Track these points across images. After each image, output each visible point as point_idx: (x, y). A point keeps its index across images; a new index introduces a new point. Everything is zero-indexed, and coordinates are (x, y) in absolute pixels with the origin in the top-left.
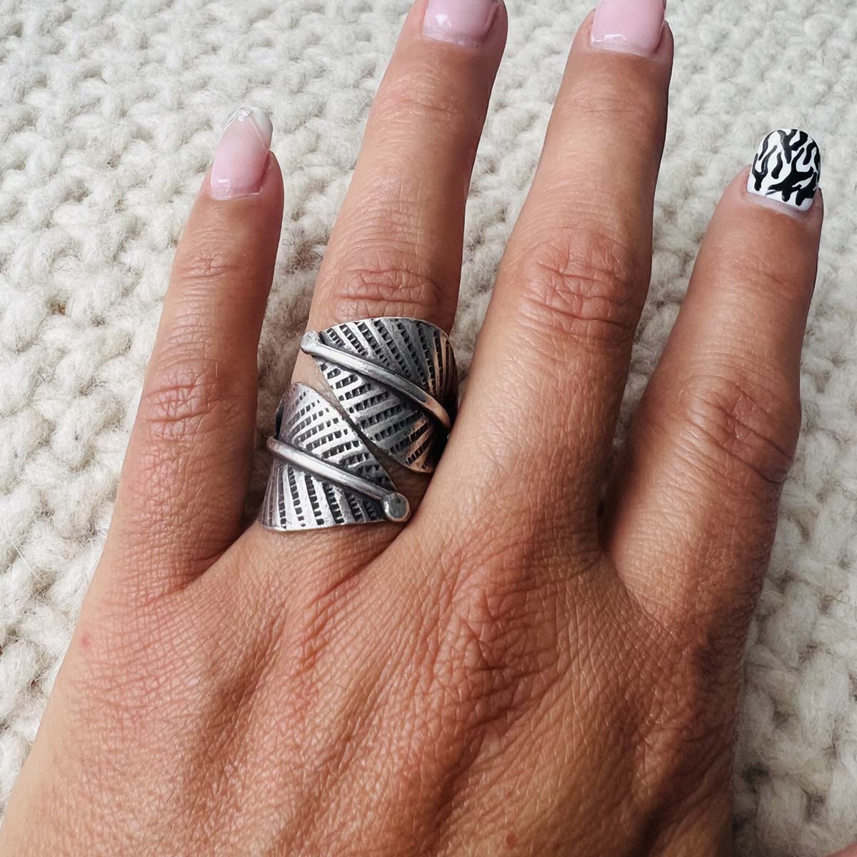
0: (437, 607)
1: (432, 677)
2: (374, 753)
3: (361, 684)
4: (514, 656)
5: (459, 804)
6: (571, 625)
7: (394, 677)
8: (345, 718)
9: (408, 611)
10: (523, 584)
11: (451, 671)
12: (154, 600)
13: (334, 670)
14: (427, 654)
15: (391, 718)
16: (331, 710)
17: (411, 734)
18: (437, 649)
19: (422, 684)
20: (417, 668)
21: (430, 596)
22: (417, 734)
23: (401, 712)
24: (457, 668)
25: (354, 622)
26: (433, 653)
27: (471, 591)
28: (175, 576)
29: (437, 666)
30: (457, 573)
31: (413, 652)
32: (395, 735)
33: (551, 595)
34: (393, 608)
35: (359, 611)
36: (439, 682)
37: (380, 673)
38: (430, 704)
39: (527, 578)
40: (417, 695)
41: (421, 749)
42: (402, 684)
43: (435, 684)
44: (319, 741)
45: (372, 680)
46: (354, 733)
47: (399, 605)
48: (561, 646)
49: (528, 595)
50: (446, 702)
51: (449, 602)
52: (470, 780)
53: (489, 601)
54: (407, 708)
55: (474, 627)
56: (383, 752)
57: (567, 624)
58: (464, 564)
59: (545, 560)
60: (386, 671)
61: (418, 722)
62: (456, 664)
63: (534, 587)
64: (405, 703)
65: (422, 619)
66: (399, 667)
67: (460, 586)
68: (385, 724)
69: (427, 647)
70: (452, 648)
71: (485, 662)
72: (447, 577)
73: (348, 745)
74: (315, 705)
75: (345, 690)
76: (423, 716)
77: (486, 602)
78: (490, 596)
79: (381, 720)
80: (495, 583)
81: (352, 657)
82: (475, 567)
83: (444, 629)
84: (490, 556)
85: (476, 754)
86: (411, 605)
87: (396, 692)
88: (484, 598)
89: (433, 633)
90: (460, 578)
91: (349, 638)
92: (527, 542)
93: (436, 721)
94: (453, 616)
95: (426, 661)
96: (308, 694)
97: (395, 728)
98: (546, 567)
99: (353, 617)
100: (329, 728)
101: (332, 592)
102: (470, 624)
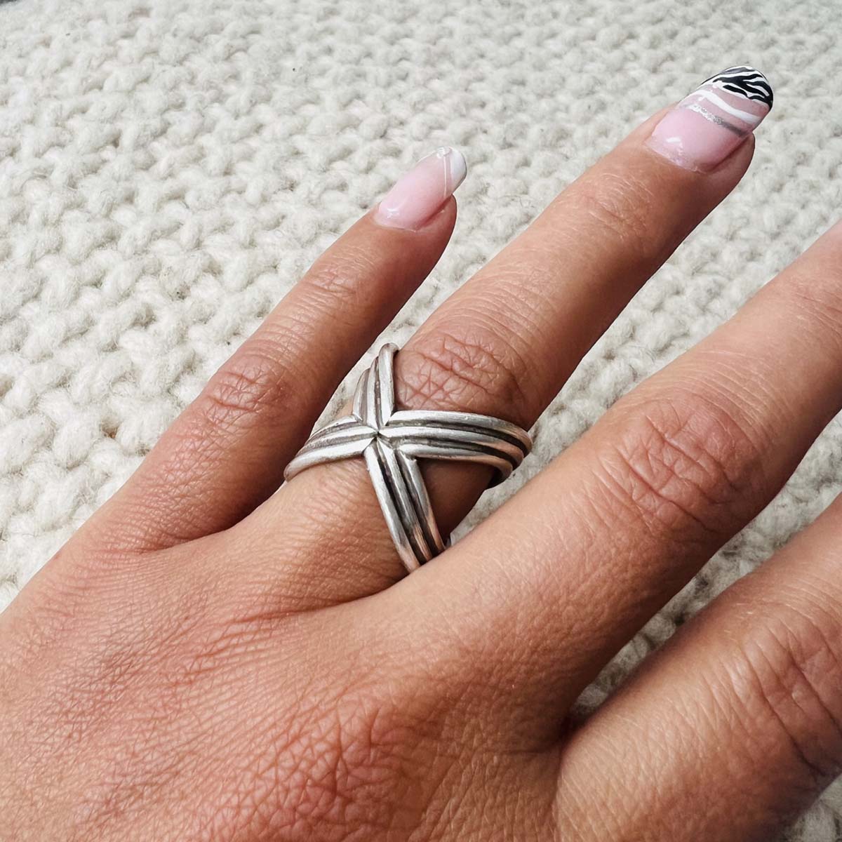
14: (285, 735)
20: (267, 744)
28: (143, 539)
36: (277, 772)
40: (250, 772)
48: (428, 815)
49: (424, 742)
77: (373, 721)
102: (343, 734)
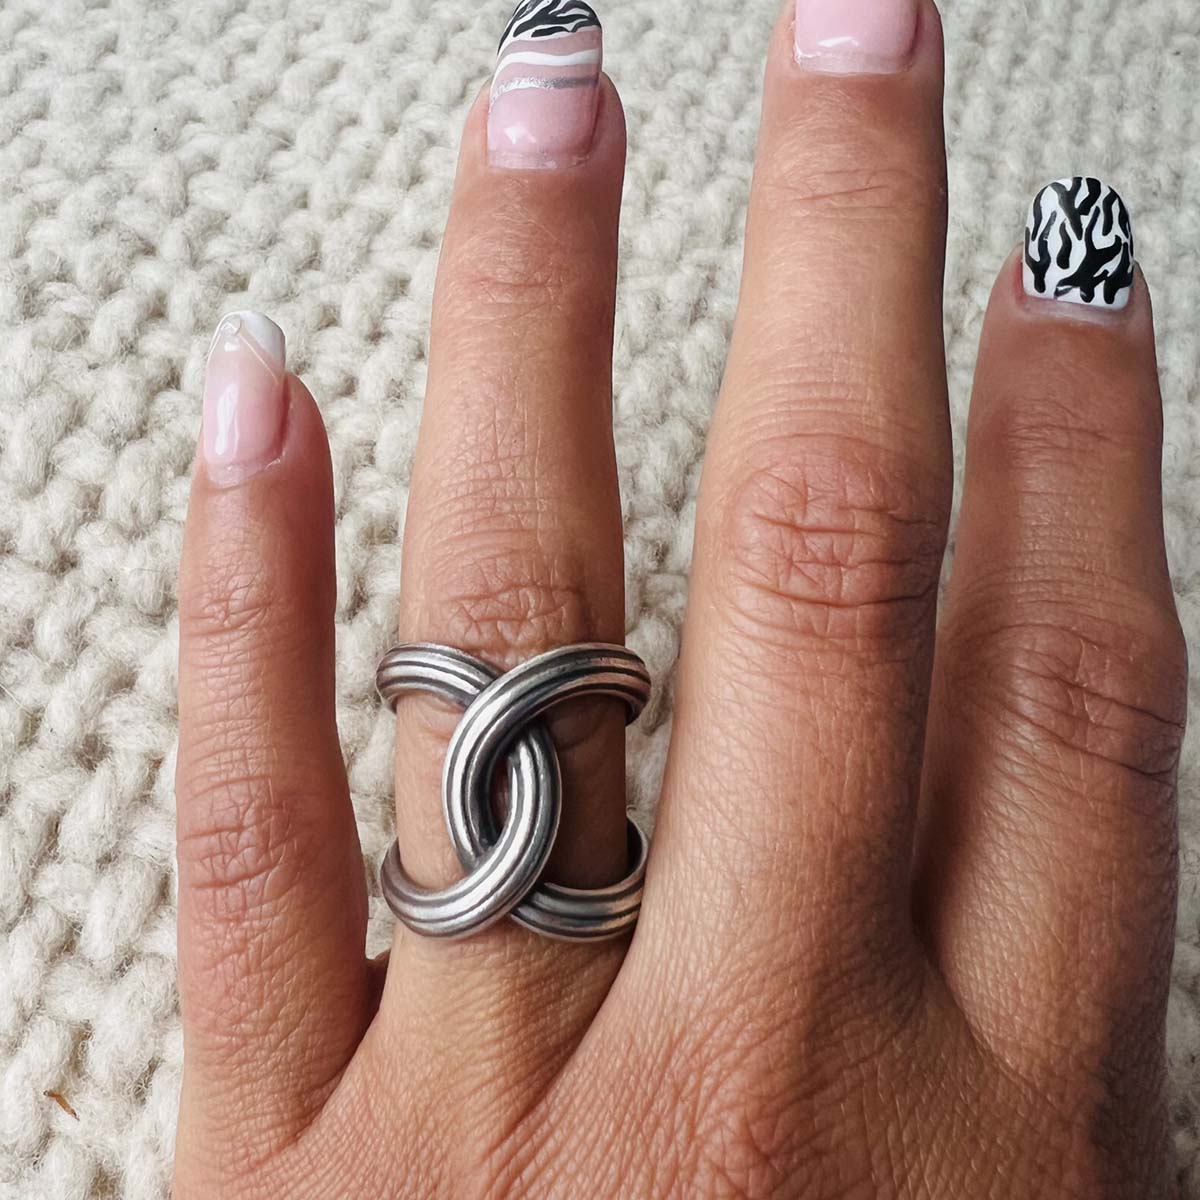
0: (672, 1148)
6: (891, 1130)
9: (630, 1161)
10: (806, 1085)
12: (260, 1163)
21: (660, 1131)
27: (724, 1115)
28: (282, 1123)
30: (697, 1087)
33: (854, 1088)
34: (607, 1158)
39: (812, 1071)
47: (614, 1150)
49: (816, 1102)
51: (691, 1136)
53: (754, 1129)
55: (735, 1177)
57: (886, 1130)
58: (709, 1068)
59: (836, 1033)
63: (824, 1084)
65: (653, 1170)
67: (705, 1109)
72: (683, 1094)
77: (750, 1133)
78: (754, 1123)
80: (760, 1097)
82: (724, 1073)
84: (747, 1050)
86: (633, 1149)
88: (746, 1124)
90: (703, 1093)
92: (803, 1014)
98: (838, 1043)
101: (512, 1137)
102: (729, 1173)
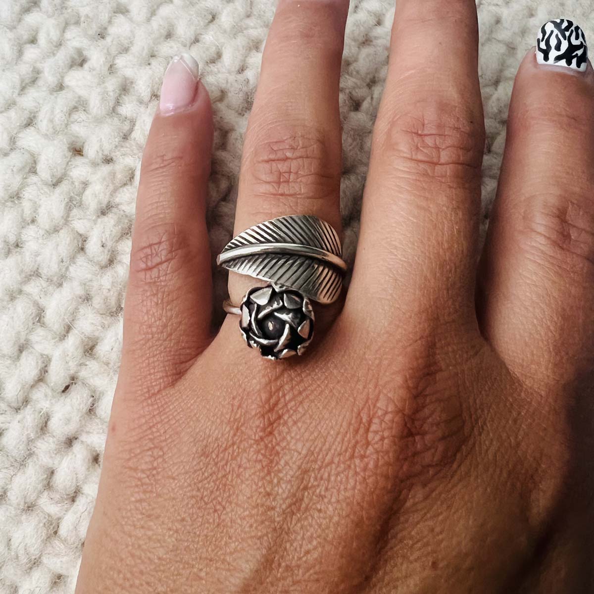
1: (368, 443)
2: (326, 500)
3: (312, 449)
4: (432, 425)
5: (394, 537)
7: (336, 443)
8: (301, 474)
11: (382, 439)
12: (154, 394)
13: (289, 438)
14: (362, 425)
15: (337, 475)
16: (291, 468)
17: (354, 488)
18: (370, 422)
19: (359, 450)
20: (354, 437)
22: (358, 487)
23: (345, 470)
24: (388, 437)
25: (301, 403)
26: (366, 425)
28: (167, 376)
29: (370, 435)
31: (350, 424)
32: (342, 487)
35: (304, 394)
36: (373, 447)
37: (325, 441)
38: (367, 464)
40: (356, 457)
41: (363, 498)
42: (344, 448)
43: (370, 449)
44: (284, 492)
45: (320, 445)
46: (310, 485)
48: (465, 415)
49: (438, 376)
50: (380, 463)
52: (402, 519)
53: (410, 383)
54: (349, 466)
56: (333, 500)
60: (330, 439)
61: (359, 478)
62: (386, 434)
63: (441, 370)
64: (348, 463)
66: (340, 436)
68: (333, 478)
69: (361, 419)
70: (382, 421)
71: (409, 430)
73: (306, 494)
74: (277, 463)
75: (300, 454)
76: (362, 474)
77: (407, 384)
78: (410, 379)
79: (329, 475)
80: (413, 369)
81: (302, 430)
83: (375, 406)
84: (405, 348)
85: (405, 500)
87: (340, 454)
88: (406, 380)
89: (366, 409)
91: (299, 416)
92: (429, 336)
93: (374, 478)
94: (381, 396)
95: (361, 431)
96: (271, 455)
97: (341, 482)
99: (300, 398)
100: (290, 481)
102: (396, 401)
